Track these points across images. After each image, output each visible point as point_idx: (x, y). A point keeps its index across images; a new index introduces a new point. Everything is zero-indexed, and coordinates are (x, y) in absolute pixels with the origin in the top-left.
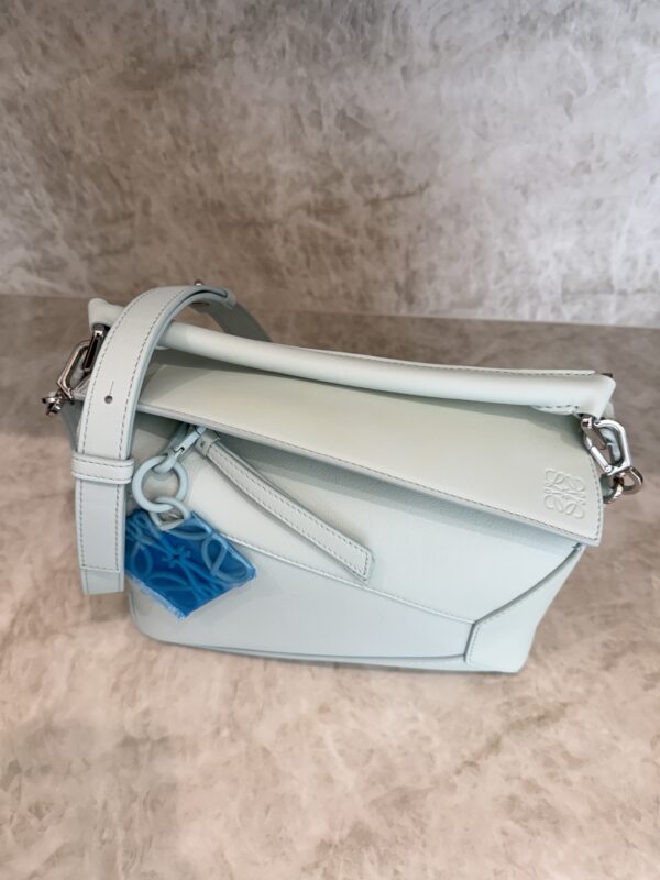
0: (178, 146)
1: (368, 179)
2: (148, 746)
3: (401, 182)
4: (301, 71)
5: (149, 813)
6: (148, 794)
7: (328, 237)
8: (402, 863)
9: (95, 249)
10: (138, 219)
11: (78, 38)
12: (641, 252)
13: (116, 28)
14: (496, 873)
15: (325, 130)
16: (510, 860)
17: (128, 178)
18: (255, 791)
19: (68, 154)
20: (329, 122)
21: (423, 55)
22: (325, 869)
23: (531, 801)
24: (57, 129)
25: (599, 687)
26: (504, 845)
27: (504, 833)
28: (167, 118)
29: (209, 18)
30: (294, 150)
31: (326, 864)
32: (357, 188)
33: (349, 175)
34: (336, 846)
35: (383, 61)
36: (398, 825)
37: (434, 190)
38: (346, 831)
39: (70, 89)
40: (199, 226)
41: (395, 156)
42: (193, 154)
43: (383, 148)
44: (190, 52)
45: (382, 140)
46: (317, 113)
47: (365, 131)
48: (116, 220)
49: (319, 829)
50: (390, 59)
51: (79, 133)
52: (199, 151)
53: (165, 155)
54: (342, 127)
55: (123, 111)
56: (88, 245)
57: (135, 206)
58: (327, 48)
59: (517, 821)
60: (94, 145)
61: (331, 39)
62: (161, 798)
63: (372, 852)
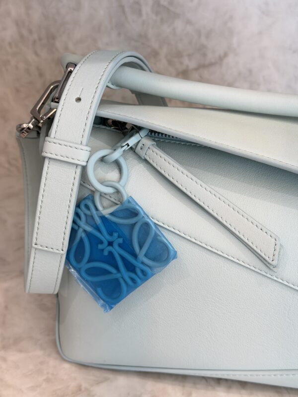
0: (22, 36)
1: (179, 55)
3: (205, 55)
15: (144, 17)
20: (147, 10)
30: (119, 34)
32: (170, 62)
33: (164, 51)
37: (230, 59)
41: (199, 33)
42: (34, 42)
43: (190, 28)
45: (189, 22)
47: (176, 16)
52: (40, 39)
53: (10, 44)
54: (157, 13)
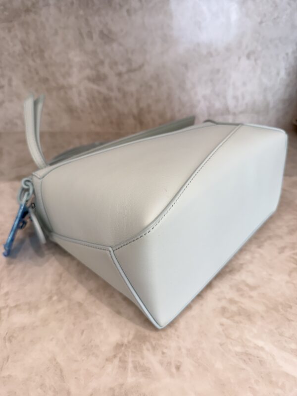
0: (25, 51)
2: (8, 310)
3: (131, 64)
4: (81, 12)
5: (7, 344)
6: (6, 334)
7: (100, 93)
8: (166, 348)
10: (6, 89)
12: (239, 93)
14: (221, 345)
15: (94, 40)
16: (228, 337)
18: (74, 324)
20: (96, 36)
21: (135, 4)
22: (120, 358)
23: (234, 308)
25: (257, 255)
26: (223, 330)
27: (222, 325)
28: (19, 36)
30: (81, 51)
31: (120, 355)
32: (111, 68)
34: (126, 345)
35: (118, 7)
37: (146, 68)
38: (131, 337)
41: (127, 51)
42: (32, 54)
43: (121, 48)
44: (29, 4)
45: (120, 44)
46: (90, 32)
47: (113, 40)
49: (114, 338)
50: (121, 6)
52: (35, 52)
53: (19, 55)
54: (102, 39)
57: (4, 82)
59: (228, 318)
62: (15, 335)
63: (148, 344)
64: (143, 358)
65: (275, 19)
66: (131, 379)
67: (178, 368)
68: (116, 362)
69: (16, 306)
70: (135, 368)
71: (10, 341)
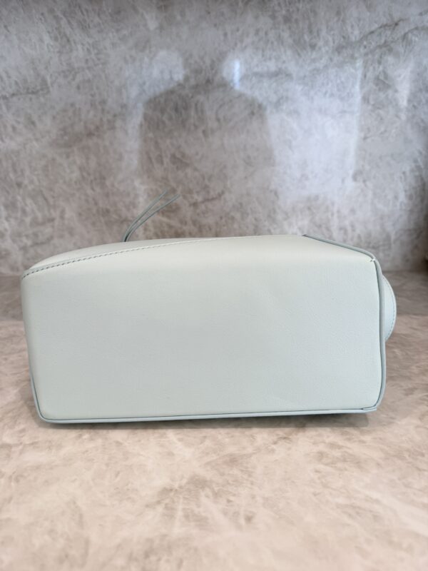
0: (83, 177)
1: (190, 192)
2: (21, 447)
3: (208, 192)
4: (151, 135)
5: (13, 484)
6: (14, 473)
7: (170, 227)
8: (234, 495)
9: (29, 243)
10: (56, 223)
11: (33, 123)
12: (347, 223)
13: (54, 118)
14: (315, 495)
15: (165, 165)
16: (325, 486)
17: (53, 197)
18: (107, 465)
19: (19, 185)
20: (166, 160)
21: (212, 124)
22: (166, 504)
23: (336, 453)
24: (15, 171)
26: (319, 478)
27: (317, 471)
28: (78, 162)
29: (103, 110)
30: (149, 177)
31: (167, 501)
32: (185, 197)
33: (180, 189)
34: (176, 490)
35: (192, 128)
36: (229, 474)
37: (227, 195)
38: (184, 481)
39: (25, 148)
40: (94, 224)
41: (203, 177)
42: (92, 181)
43: (197, 174)
44: (92, 127)
45: (196, 169)
46: (160, 156)
47: (187, 165)
48: (43, 224)
49: (161, 481)
50: (196, 127)
51: (27, 173)
52: (95, 179)
53: (76, 183)
54: (174, 163)
55: (54, 160)
56: (24, 240)
57: (55, 214)
58: (163, 123)
59: (327, 464)
60: (35, 179)
61: (165, 118)
62: (25, 474)
63: (208, 491)
64: (199, 506)
65: (382, 133)
66: (178, 530)
67: (249, 519)
68: (160, 509)
69: (32, 444)
70: (187, 517)
71: (17, 481)
